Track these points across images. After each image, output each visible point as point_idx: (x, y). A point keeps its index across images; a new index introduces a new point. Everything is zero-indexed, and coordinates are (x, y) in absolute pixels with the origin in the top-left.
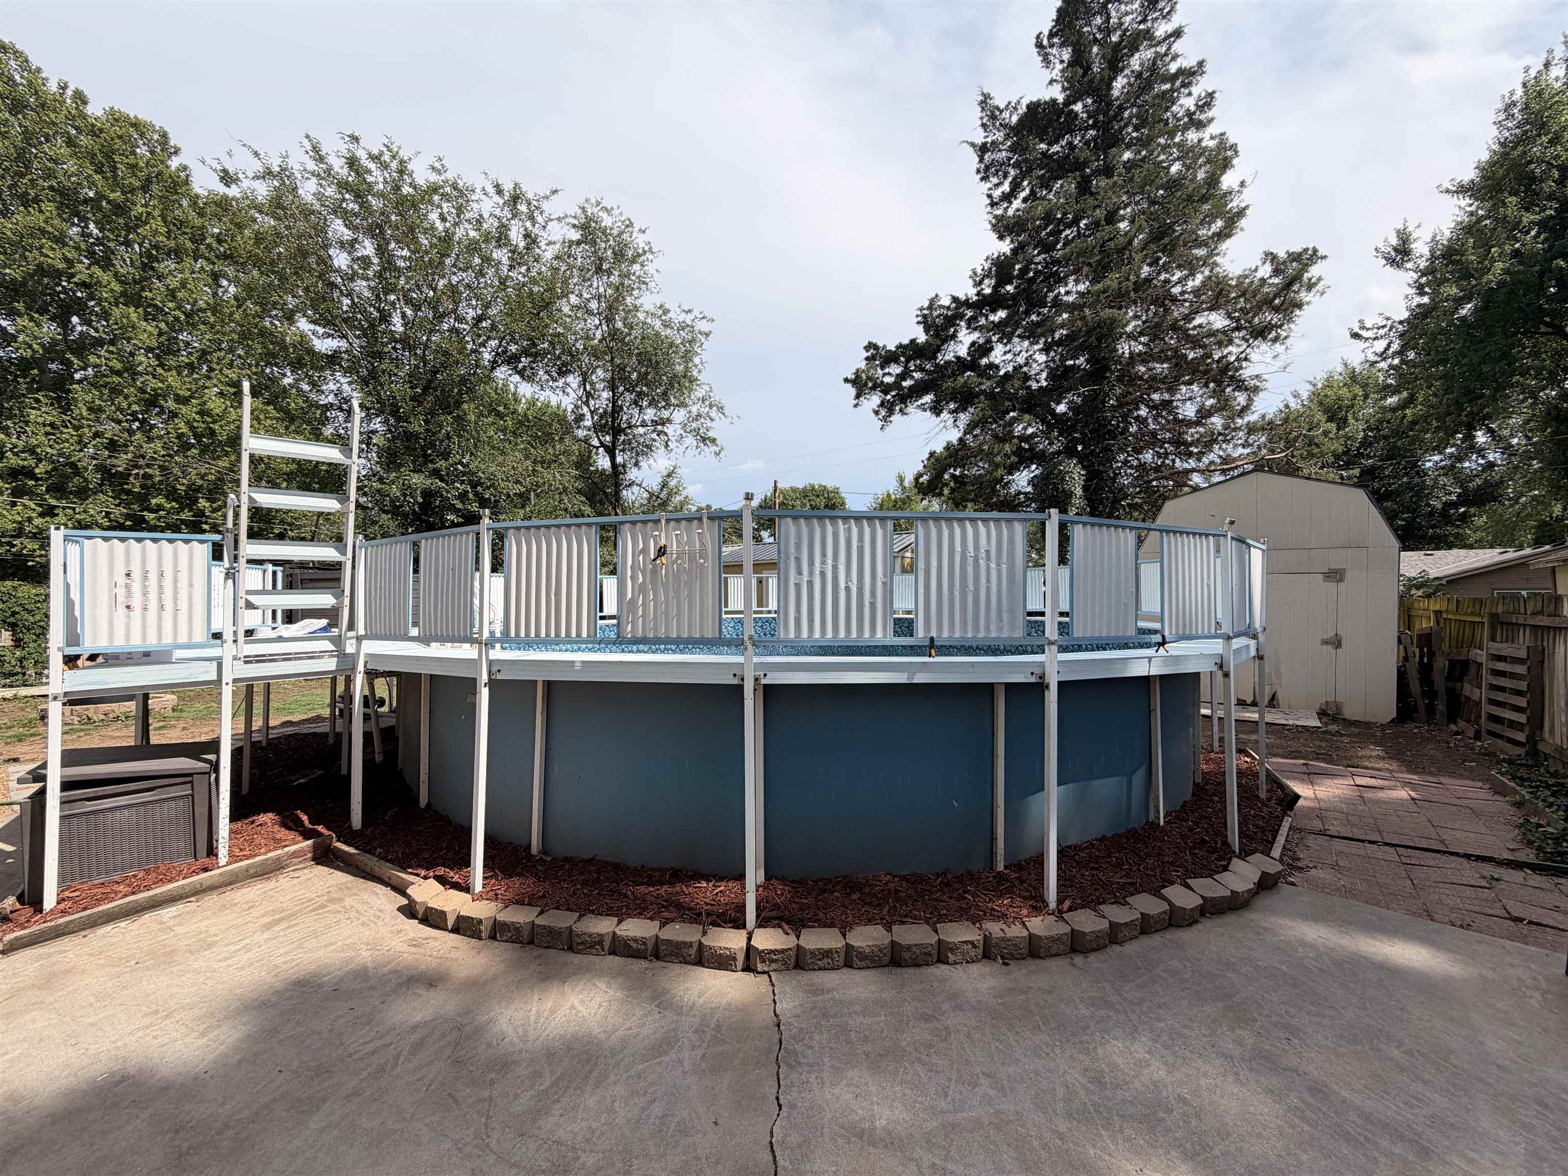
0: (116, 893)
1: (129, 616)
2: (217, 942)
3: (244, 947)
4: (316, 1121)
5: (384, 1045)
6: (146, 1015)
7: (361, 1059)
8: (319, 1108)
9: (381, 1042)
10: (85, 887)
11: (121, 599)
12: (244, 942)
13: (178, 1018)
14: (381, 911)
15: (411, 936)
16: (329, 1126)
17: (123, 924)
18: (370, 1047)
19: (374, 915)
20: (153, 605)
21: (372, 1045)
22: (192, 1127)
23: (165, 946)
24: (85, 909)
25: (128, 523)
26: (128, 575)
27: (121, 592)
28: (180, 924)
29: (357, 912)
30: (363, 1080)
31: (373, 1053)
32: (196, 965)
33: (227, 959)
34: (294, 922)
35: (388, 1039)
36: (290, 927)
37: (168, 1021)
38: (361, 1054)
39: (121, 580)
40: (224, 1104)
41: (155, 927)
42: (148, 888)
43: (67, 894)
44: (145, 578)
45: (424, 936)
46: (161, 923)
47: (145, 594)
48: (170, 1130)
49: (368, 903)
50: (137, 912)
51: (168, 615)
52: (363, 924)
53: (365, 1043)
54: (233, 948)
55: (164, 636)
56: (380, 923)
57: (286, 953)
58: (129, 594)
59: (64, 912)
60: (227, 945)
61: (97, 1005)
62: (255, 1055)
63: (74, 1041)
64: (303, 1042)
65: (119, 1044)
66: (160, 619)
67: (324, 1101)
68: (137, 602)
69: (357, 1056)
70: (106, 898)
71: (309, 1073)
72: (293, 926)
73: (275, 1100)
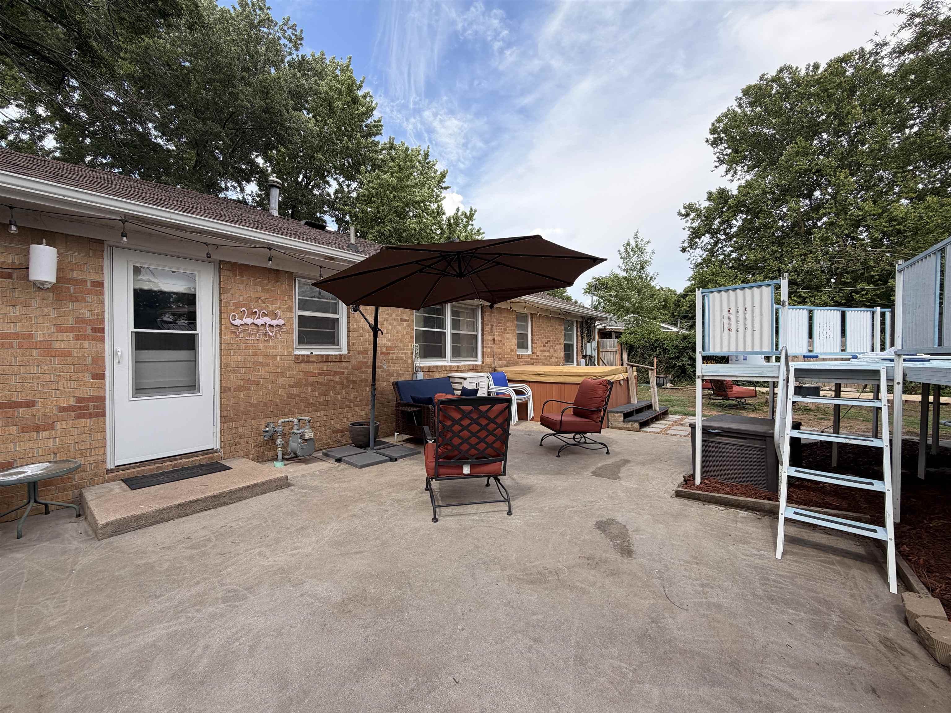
0: (723, 490)
1: (729, 335)
2: (750, 543)
3: (760, 555)
4: (704, 691)
5: (790, 694)
6: (692, 556)
7: (765, 685)
8: (713, 686)
9: (790, 690)
10: (714, 481)
11: (726, 325)
12: (763, 552)
13: (701, 568)
14: (877, 597)
15: (891, 635)
16: (708, 703)
17: (721, 508)
18: (777, 684)
19: (868, 596)
20: (741, 329)
21: (781, 684)
22: (659, 626)
23: (727, 529)
24: (708, 491)
25: (843, 301)
26: (729, 311)
27: (726, 321)
28: (742, 523)
29: (856, 584)
30: (753, 701)
31: (777, 691)
32: (731, 548)
33: (747, 555)
34: (801, 560)
35: (796, 693)
36: (796, 561)
37: (696, 566)
38: (769, 682)
39: (725, 314)
40: (679, 629)
41: (732, 517)
42: (736, 494)
43: (706, 481)
44: (737, 312)
45: (904, 645)
46: (736, 517)
47: (737, 321)
48: (652, 618)
49: (870, 583)
50: (729, 505)
51: (749, 333)
52: (852, 596)
53: (777, 678)
54: (755, 552)
55: (747, 347)
56: (868, 605)
57: (780, 576)
58: (730, 323)
59: (701, 489)
60: (754, 548)
61: (681, 538)
62: (713, 619)
63: (661, 546)
64: (742, 637)
65: (672, 561)
66: (745, 336)
67: (720, 685)
68: (733, 328)
69: (764, 680)
70: (717, 490)
71: (727, 659)
72: (801, 563)
73: (698, 653)
